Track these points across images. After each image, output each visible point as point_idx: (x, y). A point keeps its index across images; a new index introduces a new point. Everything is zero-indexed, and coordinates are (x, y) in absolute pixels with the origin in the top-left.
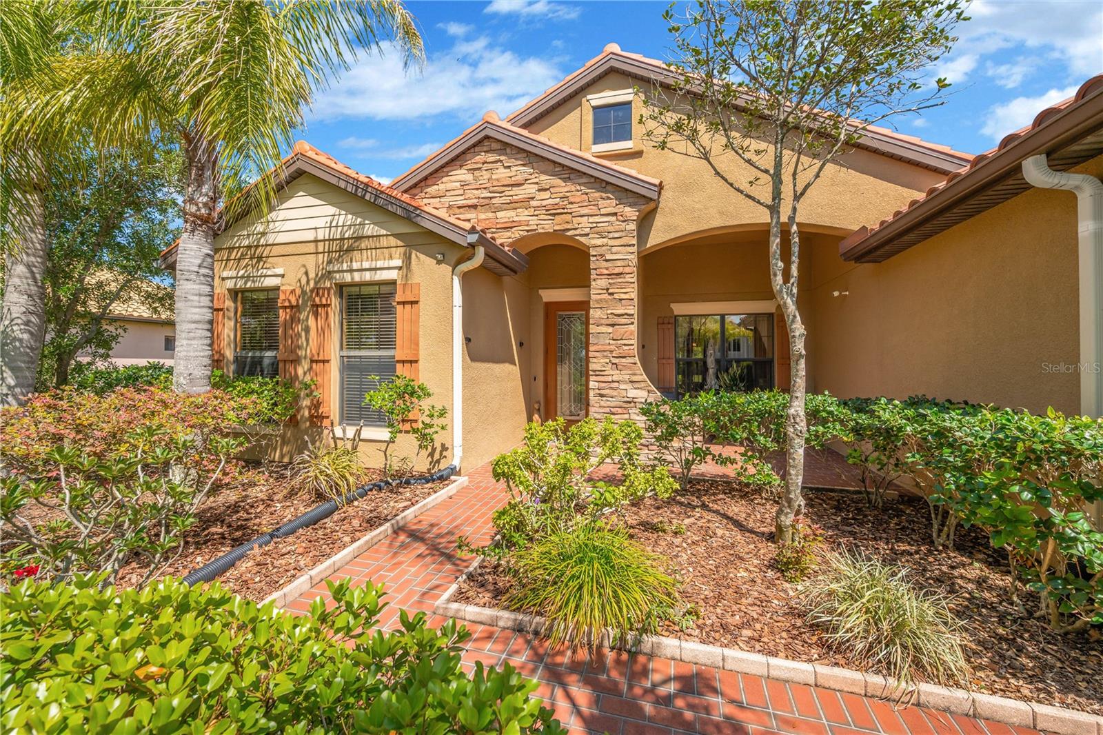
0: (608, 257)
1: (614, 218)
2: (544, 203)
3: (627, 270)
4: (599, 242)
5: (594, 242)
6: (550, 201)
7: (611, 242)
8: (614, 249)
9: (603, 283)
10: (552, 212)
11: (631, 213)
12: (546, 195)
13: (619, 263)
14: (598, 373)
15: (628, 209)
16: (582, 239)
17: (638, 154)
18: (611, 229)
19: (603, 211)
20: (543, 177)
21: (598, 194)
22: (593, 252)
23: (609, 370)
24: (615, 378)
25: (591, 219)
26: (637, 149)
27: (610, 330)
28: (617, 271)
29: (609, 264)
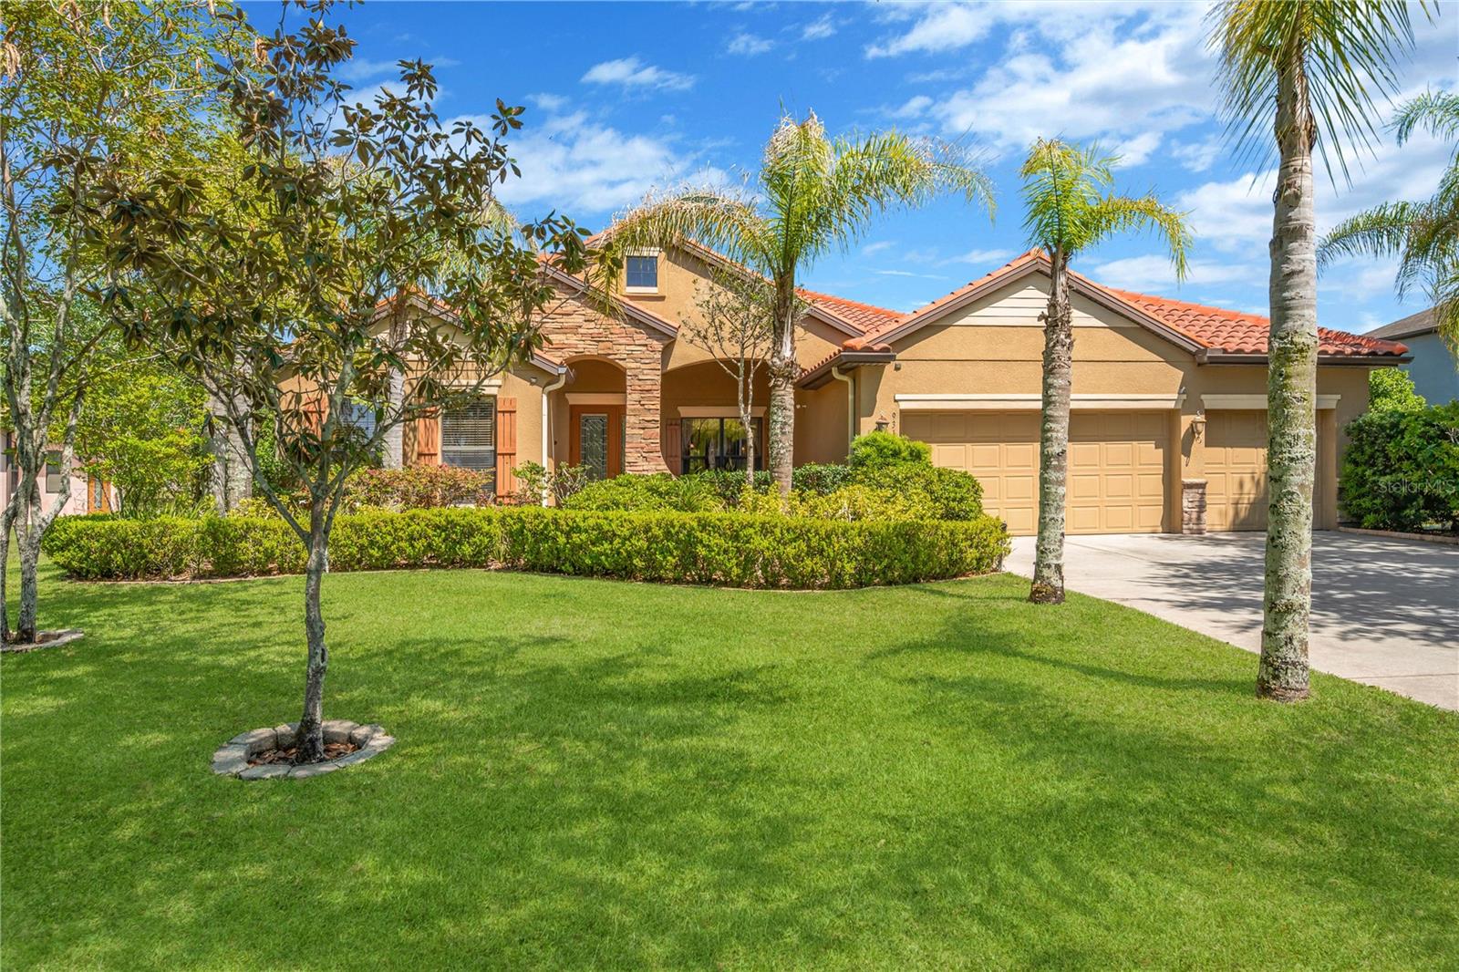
0: (640, 377)
1: (644, 348)
2: (591, 331)
3: (654, 387)
4: (634, 365)
5: (629, 365)
6: (596, 331)
7: (643, 366)
8: (645, 372)
9: (636, 396)
10: (597, 340)
11: (658, 346)
12: (592, 325)
13: (649, 382)
14: (631, 464)
15: (655, 342)
16: (621, 362)
17: (662, 298)
18: (642, 356)
19: (637, 342)
20: (589, 311)
21: (633, 329)
22: (628, 373)
23: (641, 462)
24: (645, 468)
25: (628, 348)
26: (660, 295)
27: (642, 432)
28: (647, 388)
29: (640, 383)
